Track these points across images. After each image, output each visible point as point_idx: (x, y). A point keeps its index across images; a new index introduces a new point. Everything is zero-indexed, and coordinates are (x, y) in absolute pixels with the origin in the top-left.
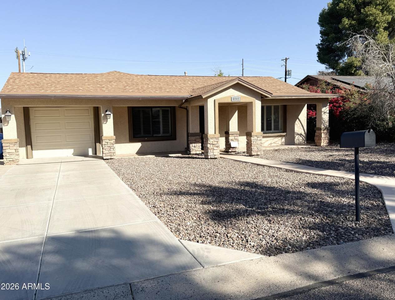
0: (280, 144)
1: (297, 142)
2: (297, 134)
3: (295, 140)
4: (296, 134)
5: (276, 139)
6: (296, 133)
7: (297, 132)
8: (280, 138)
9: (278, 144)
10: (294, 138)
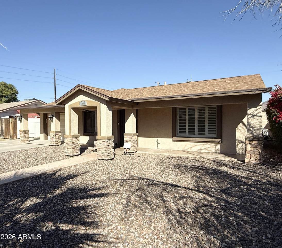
0: (214, 151)
1: (241, 152)
2: (240, 141)
3: (237, 149)
4: (238, 142)
5: (208, 145)
6: (238, 140)
7: (240, 139)
8: (213, 144)
9: (211, 150)
10: (235, 146)
